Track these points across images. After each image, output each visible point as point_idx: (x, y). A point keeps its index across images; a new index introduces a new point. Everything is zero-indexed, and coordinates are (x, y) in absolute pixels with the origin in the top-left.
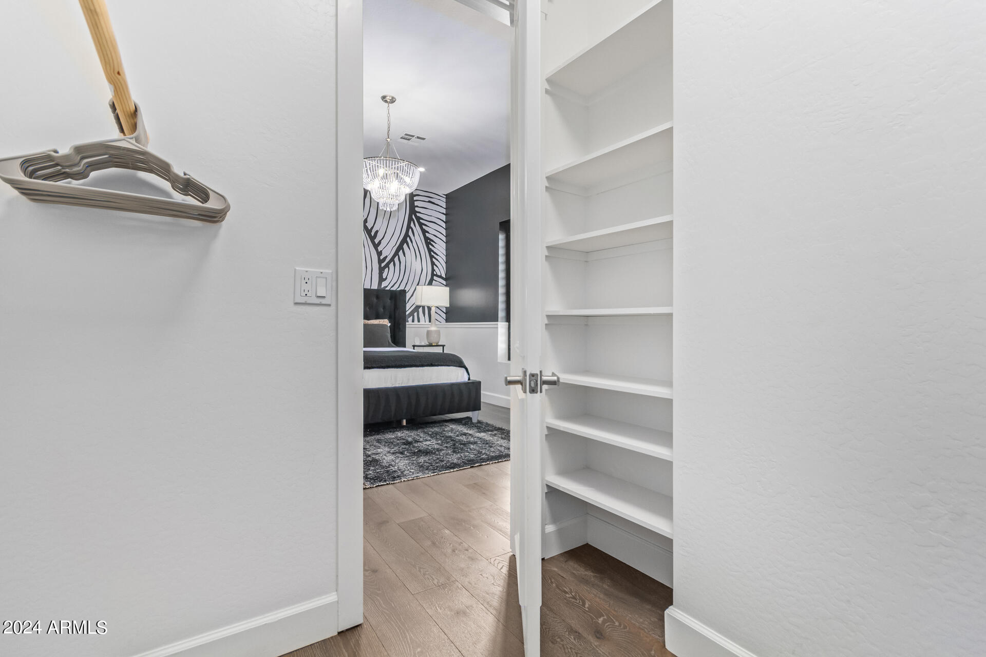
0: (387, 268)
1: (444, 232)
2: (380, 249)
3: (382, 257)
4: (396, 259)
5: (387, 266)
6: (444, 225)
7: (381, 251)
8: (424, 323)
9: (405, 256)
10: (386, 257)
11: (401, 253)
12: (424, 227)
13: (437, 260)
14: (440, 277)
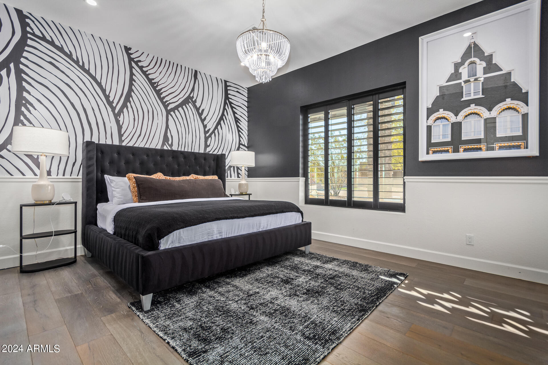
0: (210, 138)
1: (246, 114)
2: (205, 123)
3: (206, 130)
4: (216, 131)
5: (210, 136)
6: (246, 109)
7: (206, 125)
8: (234, 178)
9: (222, 129)
10: (210, 129)
11: (219, 127)
12: (234, 109)
13: (242, 133)
14: (244, 145)
